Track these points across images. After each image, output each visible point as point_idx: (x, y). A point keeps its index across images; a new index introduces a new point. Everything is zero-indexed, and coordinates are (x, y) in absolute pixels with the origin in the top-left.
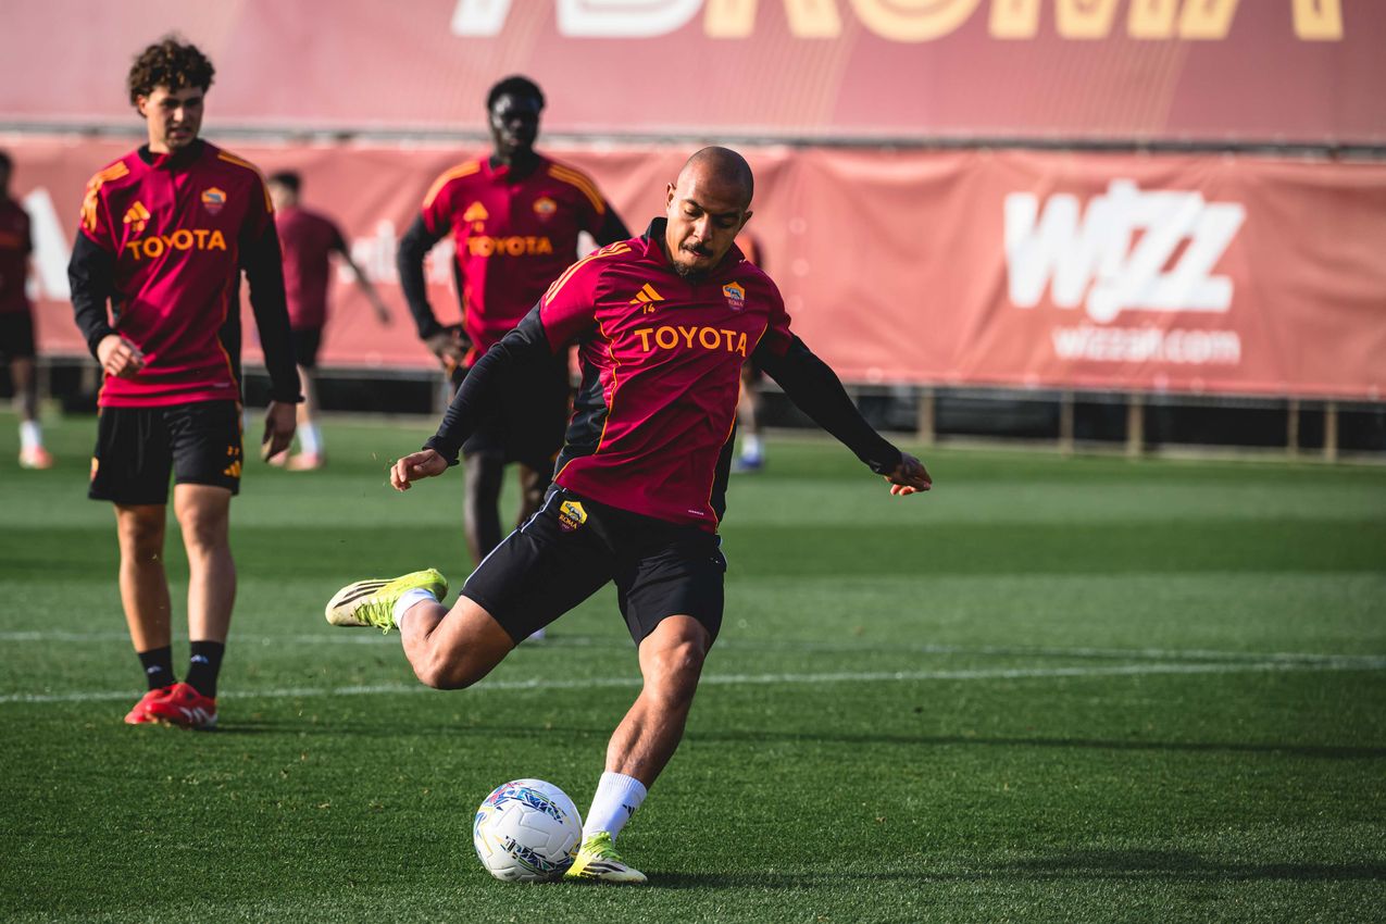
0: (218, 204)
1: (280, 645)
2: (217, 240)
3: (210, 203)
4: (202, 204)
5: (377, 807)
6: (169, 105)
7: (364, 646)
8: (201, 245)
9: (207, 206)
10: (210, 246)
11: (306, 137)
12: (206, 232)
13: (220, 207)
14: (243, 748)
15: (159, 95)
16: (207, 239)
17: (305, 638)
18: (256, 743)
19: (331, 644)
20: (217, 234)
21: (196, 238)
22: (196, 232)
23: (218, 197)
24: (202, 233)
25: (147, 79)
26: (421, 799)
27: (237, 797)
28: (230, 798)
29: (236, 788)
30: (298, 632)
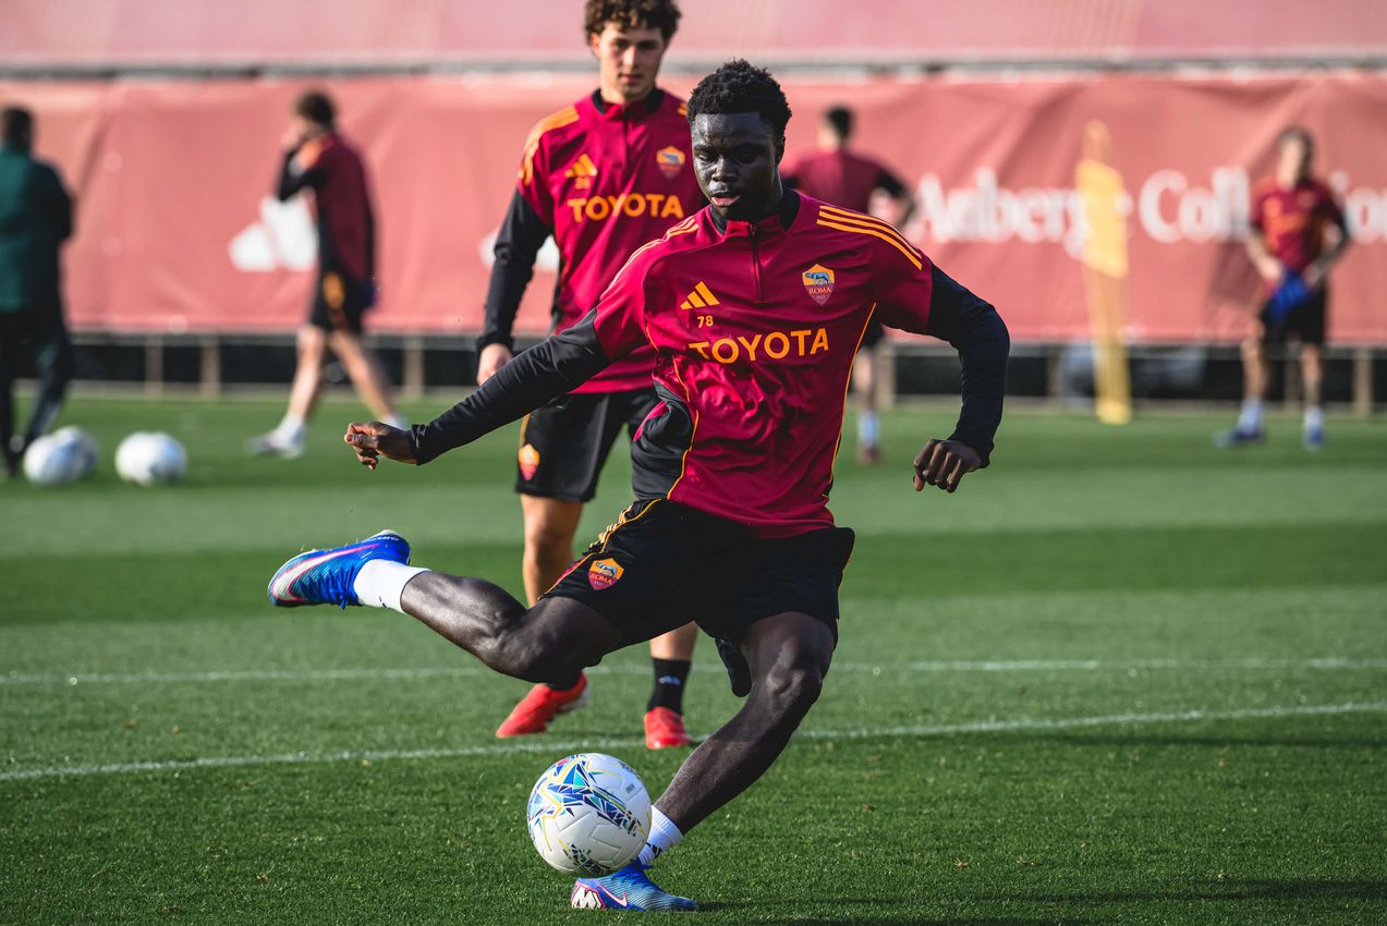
0: (675, 166)
1: (894, 675)
2: (673, 206)
3: (664, 164)
4: (655, 164)
5: (1026, 865)
6: (621, 45)
7: (994, 673)
8: (654, 212)
9: (663, 168)
10: (665, 214)
11: (882, 71)
12: (661, 198)
13: (677, 169)
14: (861, 797)
15: (611, 32)
16: (661, 205)
17: (921, 666)
18: (876, 792)
19: (951, 672)
20: (673, 200)
21: (649, 203)
22: (650, 197)
23: (676, 158)
24: (655, 199)
25: (599, 15)
26: (1078, 854)
27: (858, 855)
28: (851, 858)
29: (857, 845)
30: (912, 659)
